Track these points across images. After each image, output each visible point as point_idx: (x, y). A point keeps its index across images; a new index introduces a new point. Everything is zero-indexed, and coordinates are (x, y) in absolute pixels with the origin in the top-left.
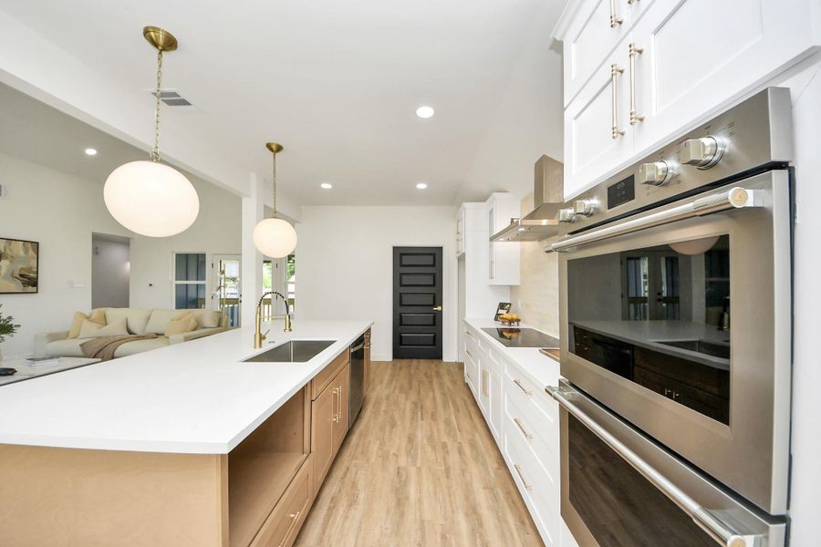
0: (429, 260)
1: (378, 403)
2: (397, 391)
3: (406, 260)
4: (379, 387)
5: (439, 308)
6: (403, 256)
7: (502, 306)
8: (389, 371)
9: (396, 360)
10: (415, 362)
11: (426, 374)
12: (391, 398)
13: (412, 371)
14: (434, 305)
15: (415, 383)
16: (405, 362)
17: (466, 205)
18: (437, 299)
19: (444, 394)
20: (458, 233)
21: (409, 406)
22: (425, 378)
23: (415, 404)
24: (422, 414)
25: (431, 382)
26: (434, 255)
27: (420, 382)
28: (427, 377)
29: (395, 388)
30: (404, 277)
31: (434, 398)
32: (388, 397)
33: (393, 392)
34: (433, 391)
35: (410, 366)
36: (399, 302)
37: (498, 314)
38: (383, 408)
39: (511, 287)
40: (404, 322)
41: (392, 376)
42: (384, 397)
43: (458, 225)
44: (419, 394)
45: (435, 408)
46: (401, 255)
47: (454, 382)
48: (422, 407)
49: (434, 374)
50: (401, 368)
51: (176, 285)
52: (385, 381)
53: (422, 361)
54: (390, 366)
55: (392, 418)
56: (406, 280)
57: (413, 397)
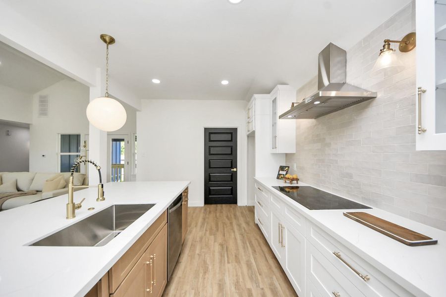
0: (228, 137)
1: (193, 246)
2: (208, 232)
3: (213, 137)
4: (194, 230)
5: (235, 170)
6: (210, 134)
7: (282, 168)
8: (202, 215)
9: (206, 205)
10: (219, 206)
11: (227, 217)
12: (203, 240)
13: (218, 214)
14: (232, 167)
15: (220, 225)
16: (213, 206)
17: (256, 96)
18: (233, 164)
19: (242, 235)
20: (249, 118)
21: (217, 248)
22: (227, 220)
23: (221, 245)
24: (228, 257)
25: (231, 223)
26: (231, 133)
27: (224, 224)
28: (228, 219)
29: (206, 230)
30: (212, 149)
31: (235, 239)
32: (201, 238)
33: (205, 235)
34: (234, 232)
35: (216, 210)
36: (208, 166)
37: (279, 175)
38: (197, 252)
39: (286, 154)
40: (212, 179)
41: (204, 219)
42: (198, 239)
43: (248, 112)
44: (224, 236)
45: (237, 249)
46: (210, 133)
47: (247, 223)
48: (227, 248)
49: (233, 216)
50: (210, 212)
51: (61, 156)
52: (199, 224)
53: (224, 205)
54: (203, 211)
55: (205, 262)
56: (213, 151)
57: (220, 239)
